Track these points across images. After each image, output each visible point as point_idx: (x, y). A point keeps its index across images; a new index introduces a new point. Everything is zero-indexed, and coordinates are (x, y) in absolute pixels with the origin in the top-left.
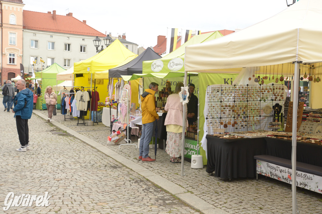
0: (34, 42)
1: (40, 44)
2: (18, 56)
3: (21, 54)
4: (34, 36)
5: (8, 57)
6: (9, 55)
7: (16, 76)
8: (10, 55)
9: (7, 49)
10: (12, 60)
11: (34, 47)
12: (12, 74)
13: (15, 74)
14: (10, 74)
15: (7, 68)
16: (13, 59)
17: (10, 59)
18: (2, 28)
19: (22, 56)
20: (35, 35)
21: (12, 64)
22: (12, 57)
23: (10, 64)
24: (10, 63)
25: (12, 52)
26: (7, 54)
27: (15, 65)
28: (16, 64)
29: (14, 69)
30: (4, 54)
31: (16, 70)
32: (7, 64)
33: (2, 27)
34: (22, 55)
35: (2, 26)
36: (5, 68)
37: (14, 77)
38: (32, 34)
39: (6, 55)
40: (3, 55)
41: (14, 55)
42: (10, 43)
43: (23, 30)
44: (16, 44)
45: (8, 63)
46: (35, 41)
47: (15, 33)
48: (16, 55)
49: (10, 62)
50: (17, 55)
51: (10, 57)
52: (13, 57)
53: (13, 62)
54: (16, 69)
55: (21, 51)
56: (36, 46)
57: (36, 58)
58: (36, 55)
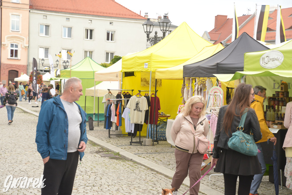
0: (44, 27)
1: (51, 29)
2: (23, 47)
3: (26, 44)
4: (44, 18)
5: (9, 48)
6: (10, 45)
7: (19, 75)
8: (12, 45)
9: (8, 38)
10: (14, 53)
11: (44, 35)
12: (13, 71)
13: (17, 72)
14: (11, 71)
15: (7, 64)
16: (16, 51)
17: (12, 51)
18: (1, 8)
19: (27, 48)
20: (45, 17)
21: (14, 58)
22: (14, 49)
23: (12, 58)
24: (11, 56)
25: (15, 41)
26: (8, 44)
27: (18, 59)
28: (19, 59)
29: (17, 65)
30: (4, 45)
31: (19, 66)
32: (8, 59)
33: (2, 7)
34: (27, 45)
35: (1, 5)
36: (5, 64)
37: (17, 76)
38: (42, 16)
39: (7, 45)
40: (2, 45)
41: (17, 46)
42: (12, 29)
43: (30, 11)
44: (20, 30)
45: (9, 57)
46: (46, 26)
47: (19, 15)
48: (19, 46)
49: (12, 56)
50: (22, 45)
51: (12, 48)
52: (16, 49)
53: (16, 56)
54: (20, 65)
55: (26, 40)
56: (47, 33)
57: (47, 50)
58: (46, 45)
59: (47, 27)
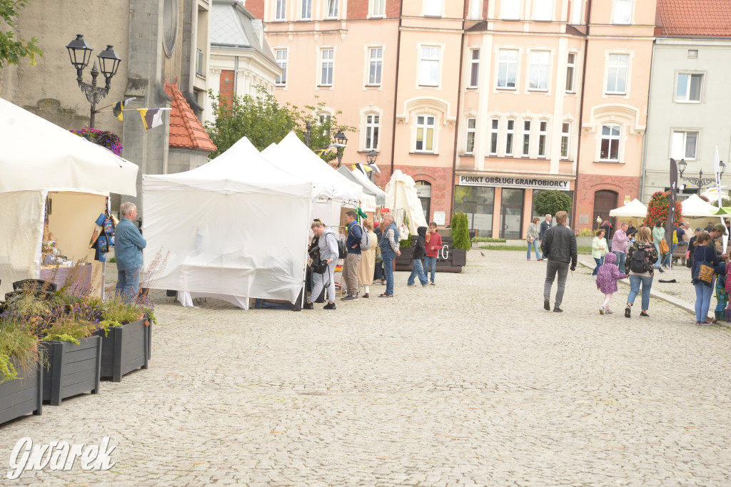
2: (632, 132)
3: (640, 124)
4: (689, 57)
5: (600, 137)
6: (601, 129)
7: (619, 201)
8: (606, 130)
9: (597, 112)
10: (610, 148)
11: (687, 99)
12: (605, 193)
13: (616, 194)
14: (601, 193)
15: (592, 176)
16: (615, 143)
17: (605, 143)
18: (587, 41)
19: (642, 133)
20: (693, 53)
21: (609, 160)
22: (611, 137)
23: (604, 160)
24: (602, 157)
25: (613, 118)
26: (596, 127)
27: (618, 163)
28: (621, 161)
29: (616, 177)
30: (587, 129)
31: (621, 179)
32: (594, 162)
33: (588, 37)
34: (644, 127)
35: (588, 33)
36: (588, 175)
37: (615, 206)
38: (684, 53)
39: (593, 130)
40: (582, 131)
41: (617, 133)
42: (608, 90)
43: (654, 41)
44: (628, 90)
45: (598, 159)
46: (693, 75)
47: (629, 55)
48: (623, 131)
49: (604, 155)
50: (629, 127)
51: (606, 137)
52: (615, 137)
53: (614, 154)
54: (622, 177)
55: (640, 114)
56: (695, 94)
57: (692, 137)
58: (691, 125)
59: (697, 77)
